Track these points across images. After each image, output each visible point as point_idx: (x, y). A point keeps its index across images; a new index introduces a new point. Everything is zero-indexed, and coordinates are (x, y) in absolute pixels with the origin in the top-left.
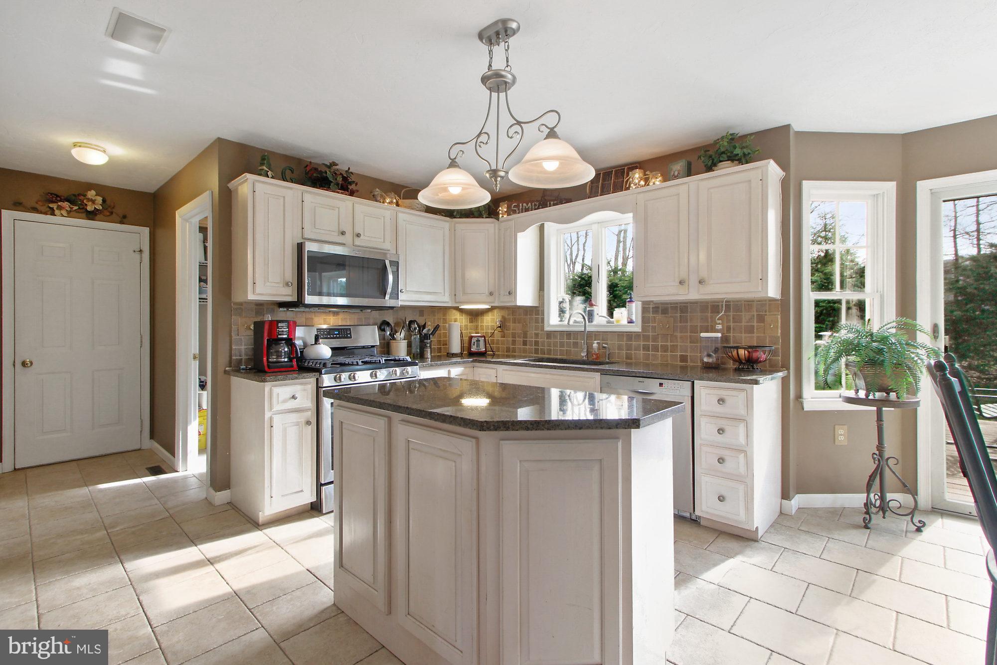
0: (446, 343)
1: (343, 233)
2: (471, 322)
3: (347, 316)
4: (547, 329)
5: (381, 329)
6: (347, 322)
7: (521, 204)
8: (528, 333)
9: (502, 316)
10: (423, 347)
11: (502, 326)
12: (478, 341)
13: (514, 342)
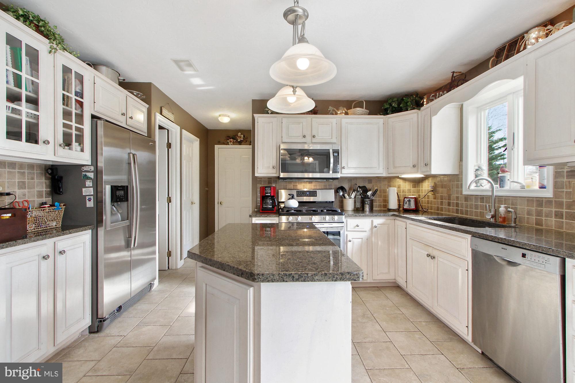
0: (386, 201)
1: (304, 137)
2: (414, 187)
3: (317, 184)
4: (465, 192)
5: (336, 192)
6: (317, 187)
7: (438, 94)
8: (451, 196)
9: (434, 183)
10: (363, 203)
11: (434, 190)
12: (409, 201)
13: (442, 203)
